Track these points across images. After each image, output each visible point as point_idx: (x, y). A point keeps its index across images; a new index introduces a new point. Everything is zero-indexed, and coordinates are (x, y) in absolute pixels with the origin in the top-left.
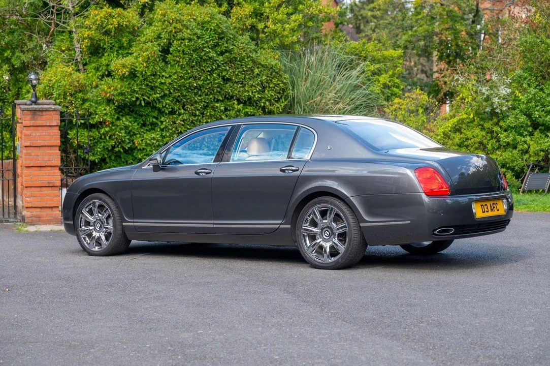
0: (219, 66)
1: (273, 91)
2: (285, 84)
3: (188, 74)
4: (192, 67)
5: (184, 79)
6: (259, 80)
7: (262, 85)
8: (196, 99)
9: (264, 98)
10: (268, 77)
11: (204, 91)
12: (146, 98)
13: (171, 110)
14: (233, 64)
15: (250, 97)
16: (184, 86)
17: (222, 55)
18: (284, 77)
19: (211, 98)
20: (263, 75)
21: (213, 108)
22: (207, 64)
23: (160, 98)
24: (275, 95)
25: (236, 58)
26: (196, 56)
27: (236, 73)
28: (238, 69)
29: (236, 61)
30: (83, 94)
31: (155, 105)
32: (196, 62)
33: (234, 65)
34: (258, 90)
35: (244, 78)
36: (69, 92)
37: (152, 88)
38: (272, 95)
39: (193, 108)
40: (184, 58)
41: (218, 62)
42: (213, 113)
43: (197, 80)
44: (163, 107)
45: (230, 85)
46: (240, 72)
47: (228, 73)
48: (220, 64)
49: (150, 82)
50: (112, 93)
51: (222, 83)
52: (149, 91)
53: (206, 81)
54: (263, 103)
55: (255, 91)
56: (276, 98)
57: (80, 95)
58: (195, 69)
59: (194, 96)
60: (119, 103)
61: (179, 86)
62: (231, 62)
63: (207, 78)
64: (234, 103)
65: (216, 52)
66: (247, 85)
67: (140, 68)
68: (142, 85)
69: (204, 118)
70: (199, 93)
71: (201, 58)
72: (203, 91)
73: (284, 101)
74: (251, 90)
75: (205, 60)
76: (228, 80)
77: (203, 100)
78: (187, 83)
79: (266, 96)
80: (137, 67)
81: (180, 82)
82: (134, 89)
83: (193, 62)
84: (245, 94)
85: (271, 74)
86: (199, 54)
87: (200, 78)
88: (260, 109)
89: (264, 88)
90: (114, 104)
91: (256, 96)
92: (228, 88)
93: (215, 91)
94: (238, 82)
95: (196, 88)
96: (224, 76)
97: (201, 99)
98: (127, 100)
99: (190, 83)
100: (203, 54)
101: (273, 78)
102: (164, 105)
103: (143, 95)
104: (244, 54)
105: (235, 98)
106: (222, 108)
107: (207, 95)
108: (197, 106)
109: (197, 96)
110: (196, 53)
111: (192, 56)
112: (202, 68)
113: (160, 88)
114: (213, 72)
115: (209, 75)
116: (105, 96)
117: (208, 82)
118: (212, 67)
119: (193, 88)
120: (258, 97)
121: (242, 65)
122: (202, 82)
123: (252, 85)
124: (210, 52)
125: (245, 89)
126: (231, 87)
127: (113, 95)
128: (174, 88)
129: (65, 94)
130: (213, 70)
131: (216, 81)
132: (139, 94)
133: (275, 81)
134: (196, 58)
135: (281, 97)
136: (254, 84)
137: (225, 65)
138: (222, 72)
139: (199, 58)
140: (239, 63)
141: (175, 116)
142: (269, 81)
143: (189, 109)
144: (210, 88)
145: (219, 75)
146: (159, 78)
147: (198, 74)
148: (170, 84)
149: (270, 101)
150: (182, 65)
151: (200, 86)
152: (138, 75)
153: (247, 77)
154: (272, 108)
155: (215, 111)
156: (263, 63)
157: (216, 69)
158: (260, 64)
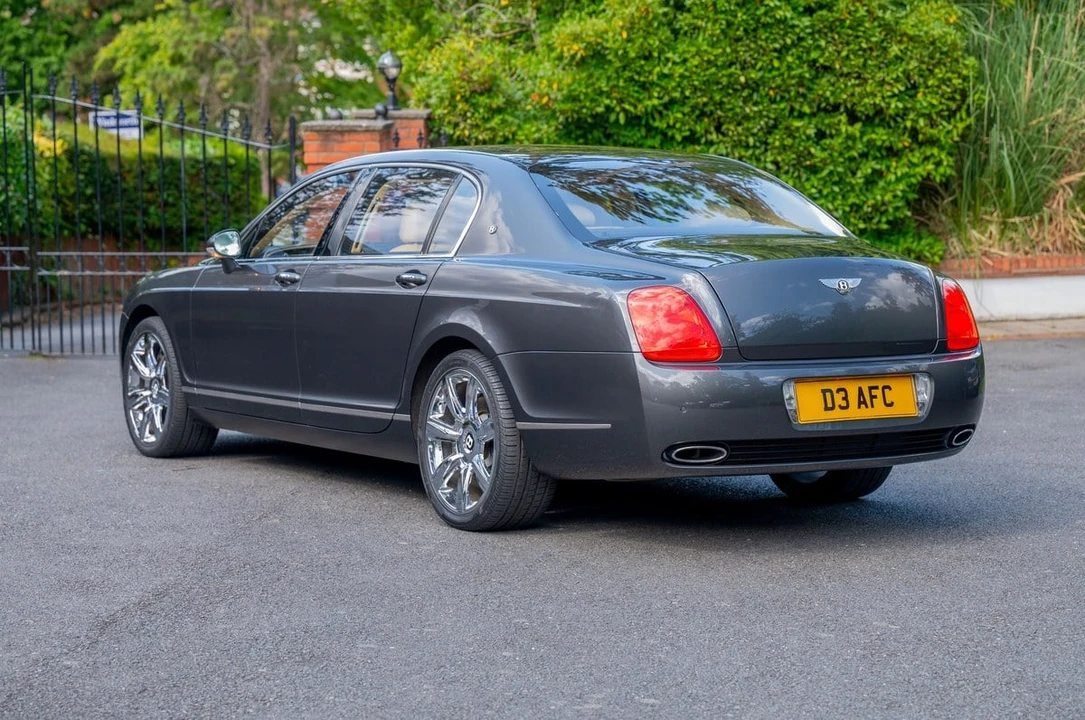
0: (801, 39)
1: (937, 93)
2: (965, 79)
3: (728, 55)
4: (738, 40)
5: (716, 66)
6: (901, 69)
7: (909, 81)
8: (748, 110)
9: (913, 109)
10: (923, 62)
11: (767, 94)
12: (627, 107)
13: (687, 133)
14: (838, 33)
15: (878, 108)
16: (718, 83)
17: (811, 15)
18: (964, 64)
19: (783, 110)
20: (911, 58)
21: (790, 133)
22: (771, 33)
23: (661, 108)
24: (941, 103)
25: (842, 21)
26: (745, 17)
27: (844, 54)
28: (848, 44)
29: (843, 28)
30: (489, 97)
31: (651, 121)
32: (745, 30)
33: (840, 37)
34: (896, 91)
35: (865, 65)
36: (459, 93)
37: (644, 87)
38: (933, 106)
39: (740, 129)
40: (716, 21)
41: (797, 30)
42: (788, 141)
43: (750, 70)
44: (669, 126)
45: (829, 81)
46: (855, 53)
47: (824, 54)
48: (802, 35)
49: (639, 74)
50: (553, 96)
51: (807, 75)
52: (637, 92)
53: (770, 71)
54: (912, 120)
55: (889, 94)
56: (942, 110)
57: (483, 100)
58: (742, 46)
59: (741, 104)
60: (567, 119)
61: (704, 83)
62: (832, 31)
63: (773, 67)
64: (840, 121)
65: (794, 9)
66: (870, 81)
67: (614, 42)
68: (618, 78)
69: (769, 153)
70: (755, 97)
71: (758, 21)
72: (763, 93)
73: (964, 116)
74: (879, 91)
75: (765, 26)
76: (827, 69)
77: (765, 113)
78: (723, 76)
79: (918, 106)
80: (607, 41)
81: (707, 73)
82: (600, 88)
83: (738, 29)
84: (866, 100)
85: (932, 58)
86: (752, 11)
87: (756, 64)
88: (907, 135)
89: (915, 87)
90: (557, 119)
91: (893, 106)
92: (824, 87)
93: (793, 93)
94: (848, 74)
95: (746, 86)
96: (815, 61)
97: (760, 112)
98: (584, 111)
99: (730, 75)
100: (762, 10)
101: (935, 66)
102: (671, 122)
103: (621, 101)
104: (862, 12)
105: (842, 109)
106: (811, 132)
107: (773, 101)
108: (750, 126)
109: (750, 104)
110: (744, 10)
111: (736, 16)
112: (760, 43)
113: (658, 85)
114: (787, 52)
115: (778, 58)
116: (538, 103)
117: (775, 73)
118: (784, 40)
119: (739, 87)
120: (896, 107)
121: (857, 37)
122: (760, 74)
123: (884, 80)
124: (780, 8)
125: (865, 90)
126: (833, 85)
127: (556, 100)
128: (693, 85)
129: (453, 96)
130: (785, 49)
131: (793, 73)
132: (612, 99)
133: (939, 72)
134: (743, 20)
135: (959, 108)
136: (888, 79)
137: (817, 36)
138: (808, 53)
139: (751, 22)
140: (850, 32)
141: (698, 148)
142: (927, 73)
143: (730, 133)
144: (779, 87)
145: (799, 58)
146: (659, 64)
147: (750, 56)
148: (682, 76)
149: (928, 116)
150: (712, 36)
151: (755, 82)
152: (610, 57)
153: (870, 62)
154: (934, 132)
155: (794, 138)
156: (911, 32)
157: (794, 45)
158: (905, 34)
